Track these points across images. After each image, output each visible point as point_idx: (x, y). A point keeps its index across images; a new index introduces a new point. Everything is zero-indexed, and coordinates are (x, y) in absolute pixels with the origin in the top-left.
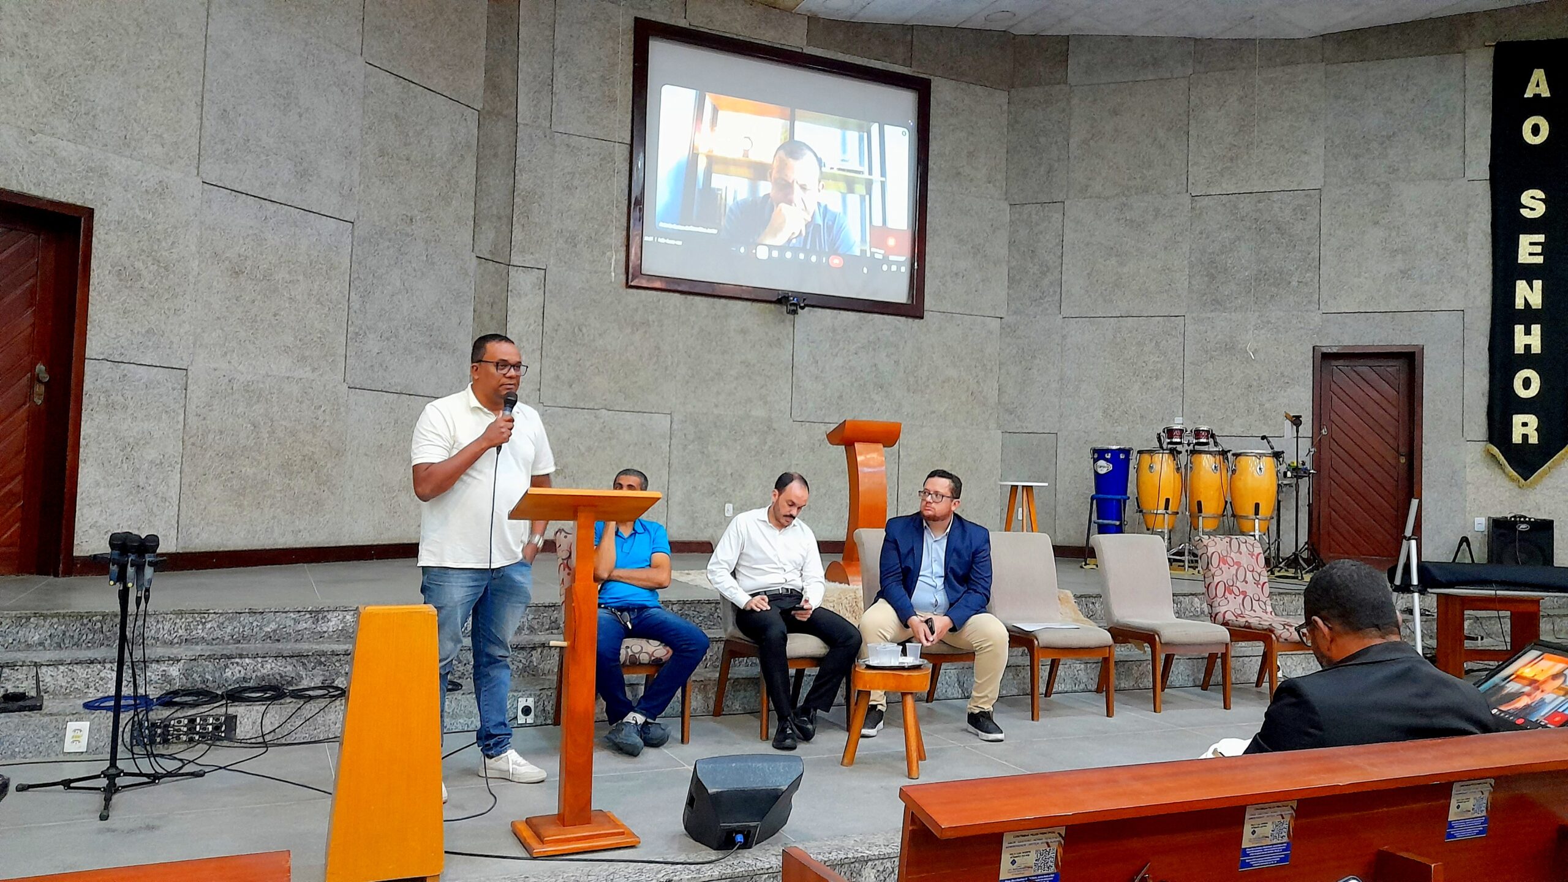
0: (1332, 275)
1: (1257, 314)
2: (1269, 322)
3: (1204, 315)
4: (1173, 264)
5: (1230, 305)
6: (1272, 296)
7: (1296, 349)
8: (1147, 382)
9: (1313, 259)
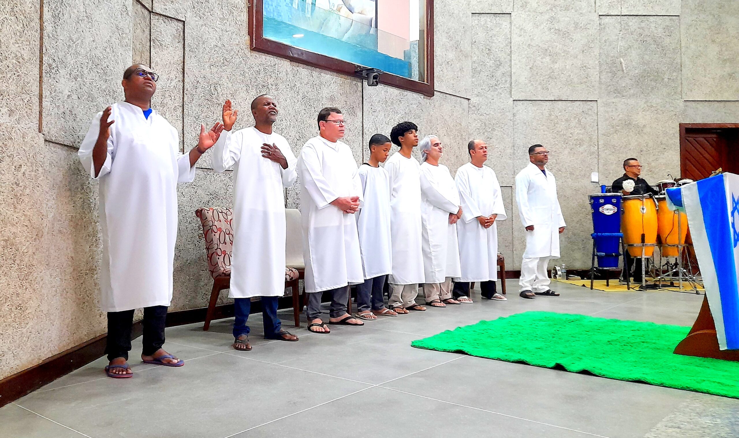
0: (689, 75)
1: (644, 100)
2: (652, 106)
3: (610, 101)
4: (588, 63)
5: (626, 94)
6: (652, 88)
7: (669, 124)
8: (573, 148)
9: (677, 63)
